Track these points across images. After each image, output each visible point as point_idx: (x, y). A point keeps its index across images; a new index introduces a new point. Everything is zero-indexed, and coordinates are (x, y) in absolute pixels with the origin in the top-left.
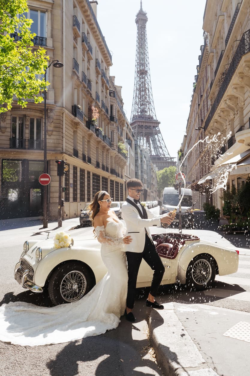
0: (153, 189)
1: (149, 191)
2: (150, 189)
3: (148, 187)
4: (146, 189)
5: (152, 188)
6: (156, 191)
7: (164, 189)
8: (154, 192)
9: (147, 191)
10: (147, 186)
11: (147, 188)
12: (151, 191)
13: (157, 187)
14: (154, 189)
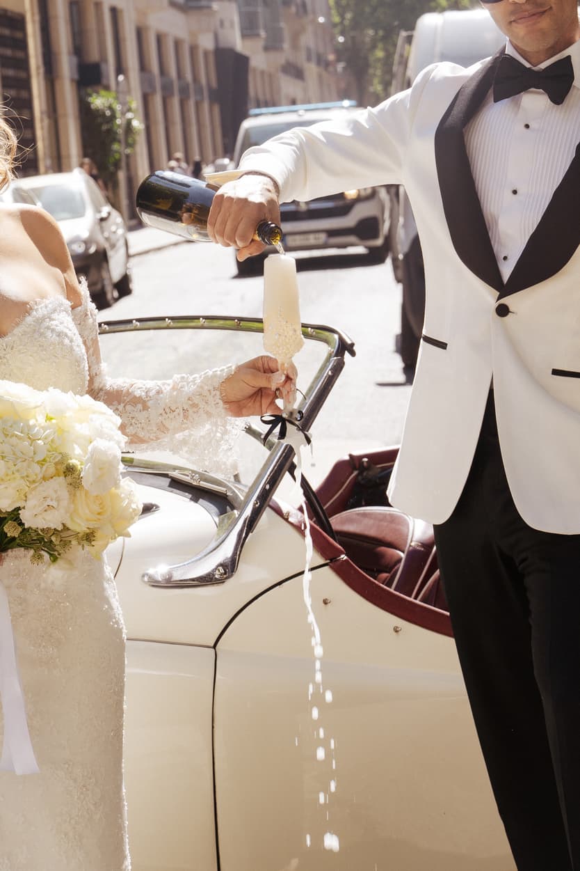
0: (295, 46)
1: (259, 60)
2: (272, 45)
3: (249, 30)
4: (239, 45)
5: (287, 35)
6: (322, 62)
7: (411, 26)
8: (311, 69)
9: (241, 62)
10: (241, 14)
11: (244, 36)
12: (280, 59)
13: (337, 19)
14: (308, 39)
